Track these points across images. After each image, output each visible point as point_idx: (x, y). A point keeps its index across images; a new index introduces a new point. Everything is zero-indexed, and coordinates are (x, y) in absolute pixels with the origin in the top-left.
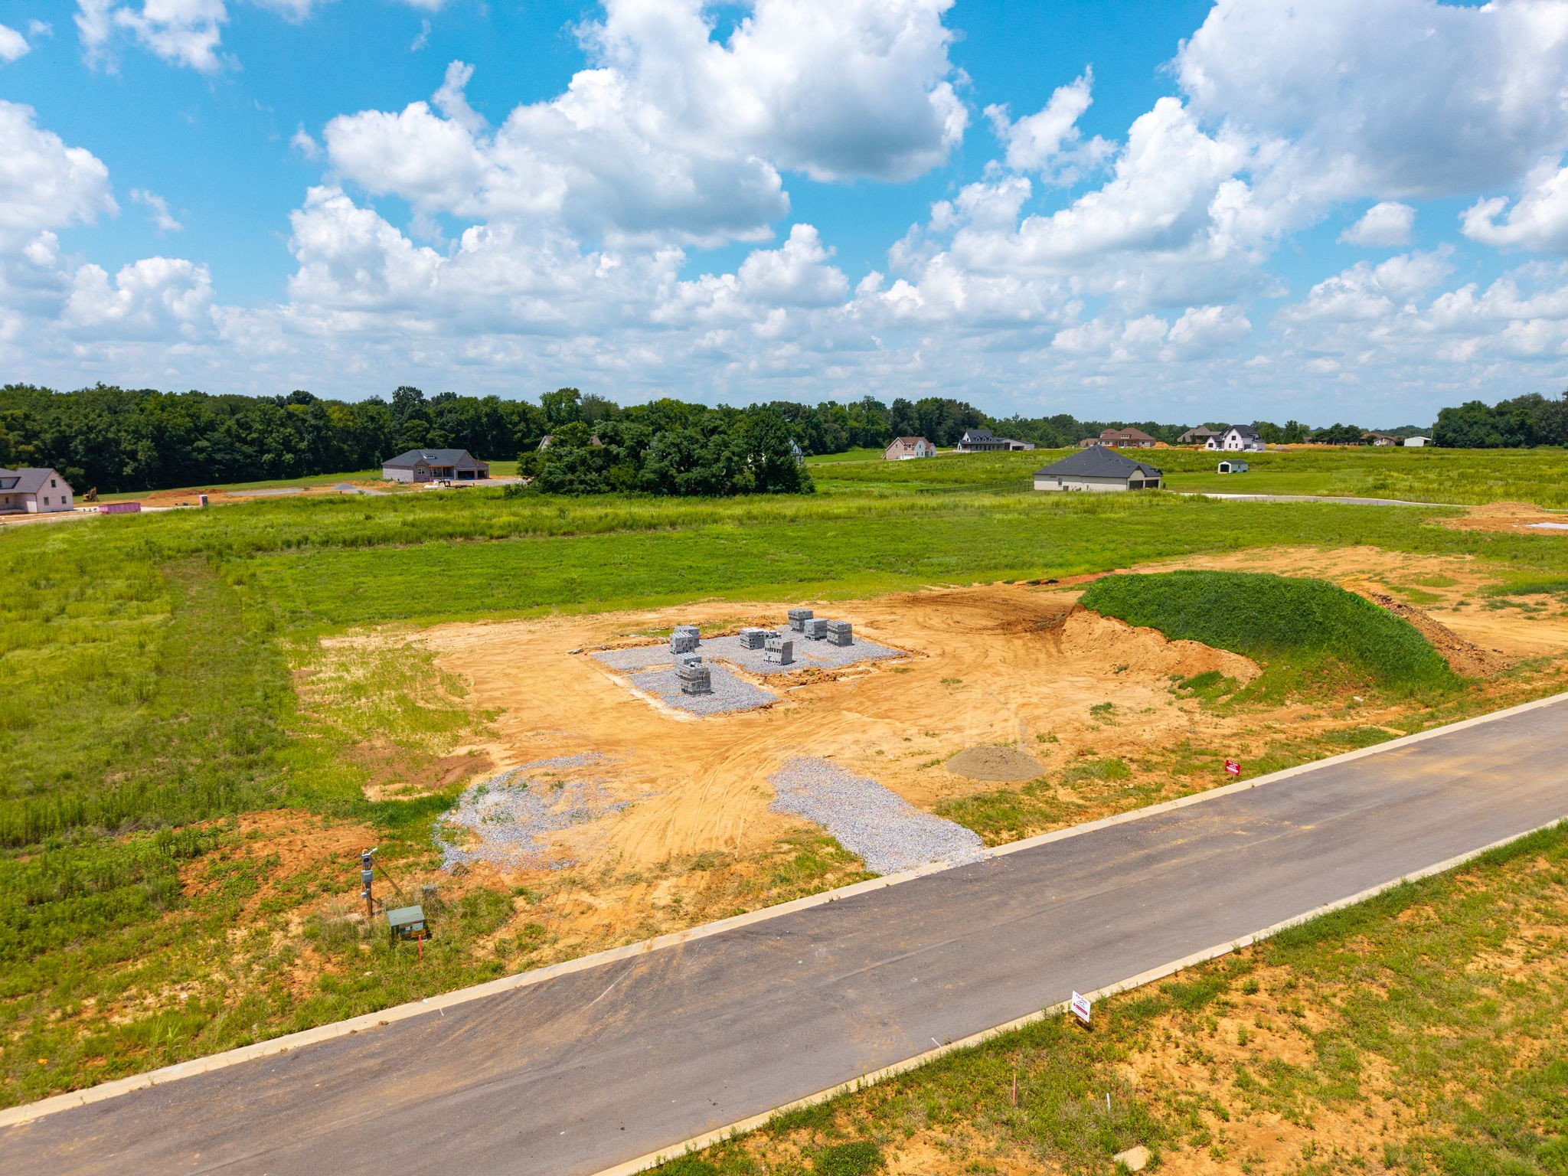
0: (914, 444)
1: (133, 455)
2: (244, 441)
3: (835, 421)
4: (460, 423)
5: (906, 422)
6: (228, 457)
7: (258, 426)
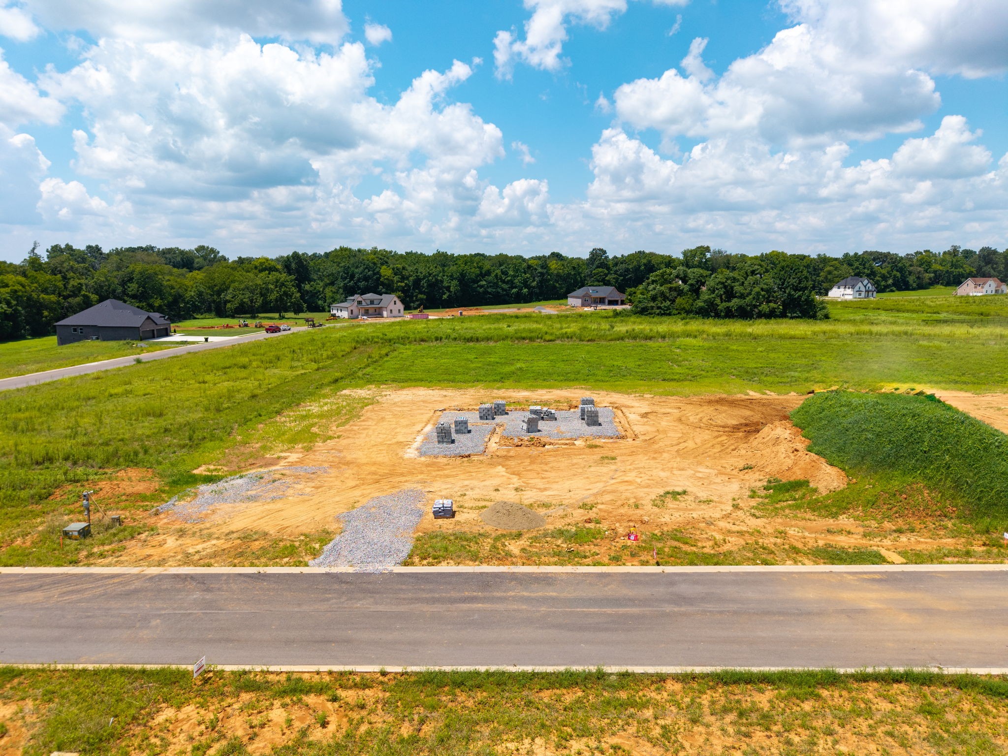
0: (984, 284)
1: (448, 288)
2: (503, 282)
3: (920, 266)
4: (627, 270)
5: (990, 266)
6: (494, 290)
7: (511, 273)
